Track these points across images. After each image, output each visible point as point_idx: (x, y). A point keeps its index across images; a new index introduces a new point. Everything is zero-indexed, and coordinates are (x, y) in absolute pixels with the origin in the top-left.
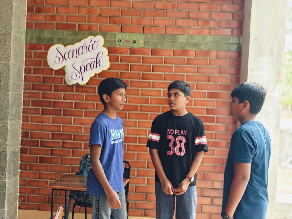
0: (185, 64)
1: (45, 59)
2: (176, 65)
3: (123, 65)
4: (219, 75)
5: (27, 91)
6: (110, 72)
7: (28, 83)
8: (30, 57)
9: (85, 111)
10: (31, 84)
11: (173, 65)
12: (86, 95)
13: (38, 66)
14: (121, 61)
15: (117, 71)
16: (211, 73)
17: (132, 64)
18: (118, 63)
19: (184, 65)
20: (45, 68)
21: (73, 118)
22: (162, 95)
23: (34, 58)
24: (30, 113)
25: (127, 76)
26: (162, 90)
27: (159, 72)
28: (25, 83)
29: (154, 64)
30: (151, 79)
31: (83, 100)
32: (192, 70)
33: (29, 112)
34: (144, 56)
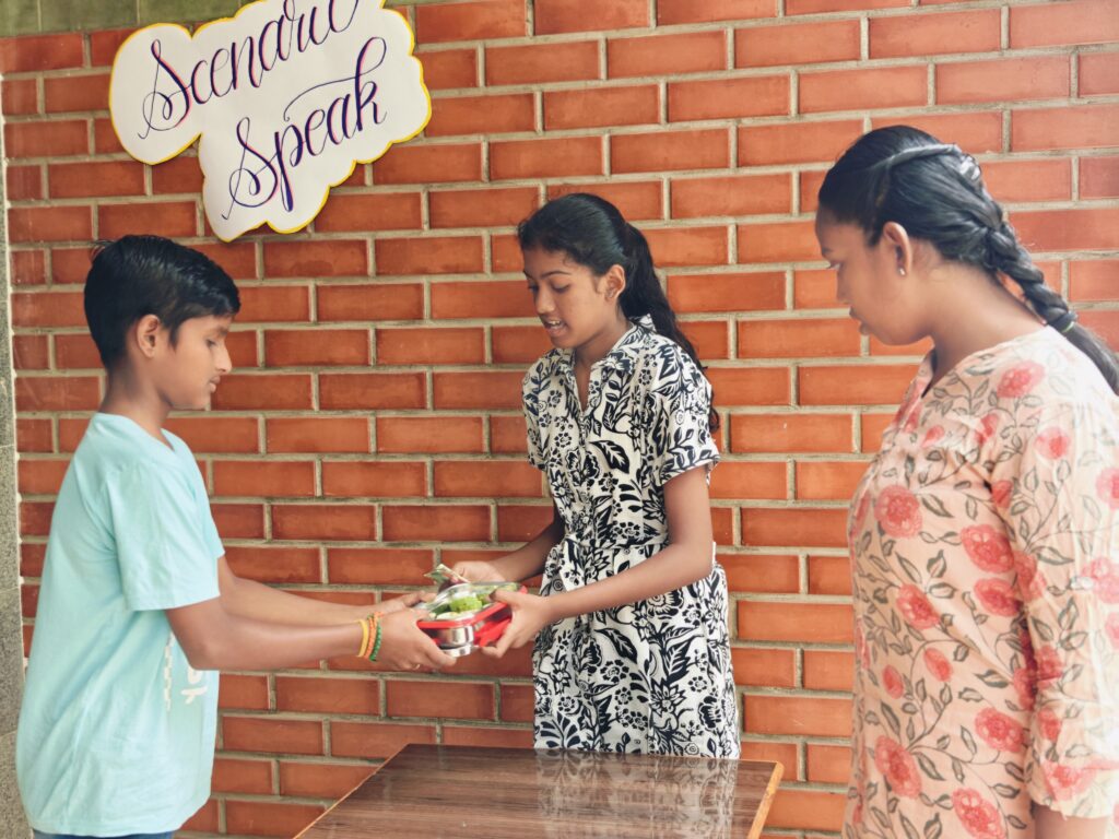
0: (857, 58)
1: (101, 115)
2: (805, 69)
3: (501, 97)
4: (1074, 101)
5: (30, 291)
6: (434, 149)
7: (31, 249)
8: (29, 107)
9: (321, 378)
10: (47, 253)
11: (789, 70)
12: (318, 288)
13: (72, 153)
14: (489, 81)
15: (473, 139)
16: (1022, 96)
17: (550, 87)
18: (471, 92)
19: (852, 65)
20: (103, 158)
21: (261, 417)
22: (731, 257)
23: (48, 111)
24: (54, 407)
25: (526, 160)
26: (730, 223)
27: (707, 117)
28: (16, 249)
29: (673, 78)
30: (666, 168)
31: (306, 318)
32: (906, 86)
33: (48, 399)
34: (614, 34)
